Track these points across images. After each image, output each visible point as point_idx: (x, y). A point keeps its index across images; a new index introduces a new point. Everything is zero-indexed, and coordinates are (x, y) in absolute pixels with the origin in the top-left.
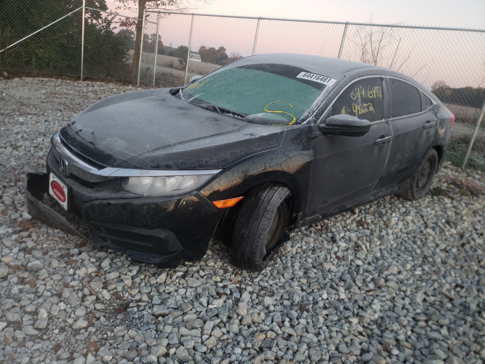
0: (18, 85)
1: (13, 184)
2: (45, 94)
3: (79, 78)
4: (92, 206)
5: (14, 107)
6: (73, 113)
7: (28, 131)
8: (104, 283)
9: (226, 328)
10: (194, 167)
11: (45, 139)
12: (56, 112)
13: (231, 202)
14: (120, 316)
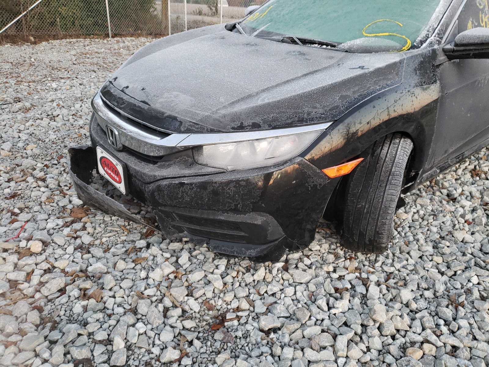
0: (46, 48)
1: (56, 162)
2: (75, 55)
3: (107, 36)
4: (159, 189)
5: (45, 72)
6: (108, 73)
7: (63, 97)
8: (188, 287)
9: (364, 343)
10: (292, 123)
11: (83, 105)
12: (90, 73)
13: (347, 167)
14: (219, 336)
